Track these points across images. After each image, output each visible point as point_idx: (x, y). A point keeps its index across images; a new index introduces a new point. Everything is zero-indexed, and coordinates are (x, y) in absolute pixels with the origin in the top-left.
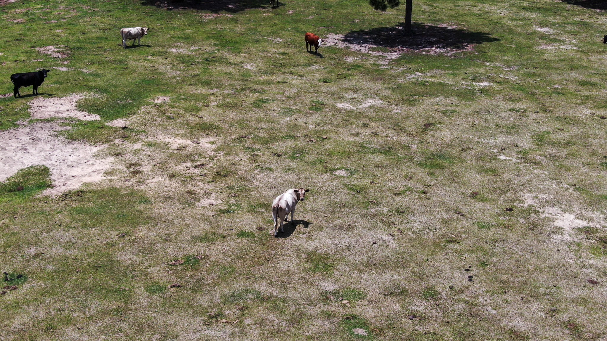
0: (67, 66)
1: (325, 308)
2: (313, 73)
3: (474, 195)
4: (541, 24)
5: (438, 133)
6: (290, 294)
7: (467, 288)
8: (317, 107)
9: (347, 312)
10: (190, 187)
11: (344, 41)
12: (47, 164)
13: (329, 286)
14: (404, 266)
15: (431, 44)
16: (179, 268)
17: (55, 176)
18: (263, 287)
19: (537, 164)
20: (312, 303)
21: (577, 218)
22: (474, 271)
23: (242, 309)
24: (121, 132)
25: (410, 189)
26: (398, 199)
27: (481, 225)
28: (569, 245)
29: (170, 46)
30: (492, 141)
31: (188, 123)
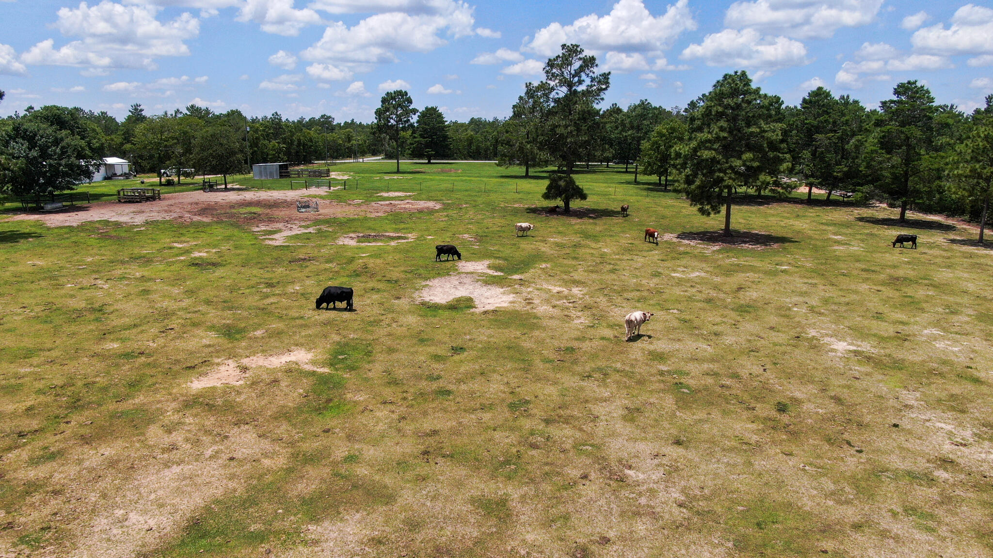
0: (479, 246)
1: (661, 378)
2: (653, 255)
3: (772, 328)
4: (835, 234)
5: (747, 294)
6: (637, 370)
7: (762, 375)
8: (657, 274)
9: (676, 381)
10: (566, 313)
11: (677, 238)
12: (472, 296)
13: (664, 368)
14: (718, 362)
15: (745, 242)
16: (562, 353)
17: (477, 302)
18: (619, 366)
19: (821, 314)
20: (651, 375)
21: (849, 344)
22: (767, 367)
23: (605, 375)
24: (519, 281)
25: (724, 323)
26: (715, 327)
27: (775, 344)
28: (841, 358)
29: (548, 237)
30: (788, 300)
31: (563, 279)
